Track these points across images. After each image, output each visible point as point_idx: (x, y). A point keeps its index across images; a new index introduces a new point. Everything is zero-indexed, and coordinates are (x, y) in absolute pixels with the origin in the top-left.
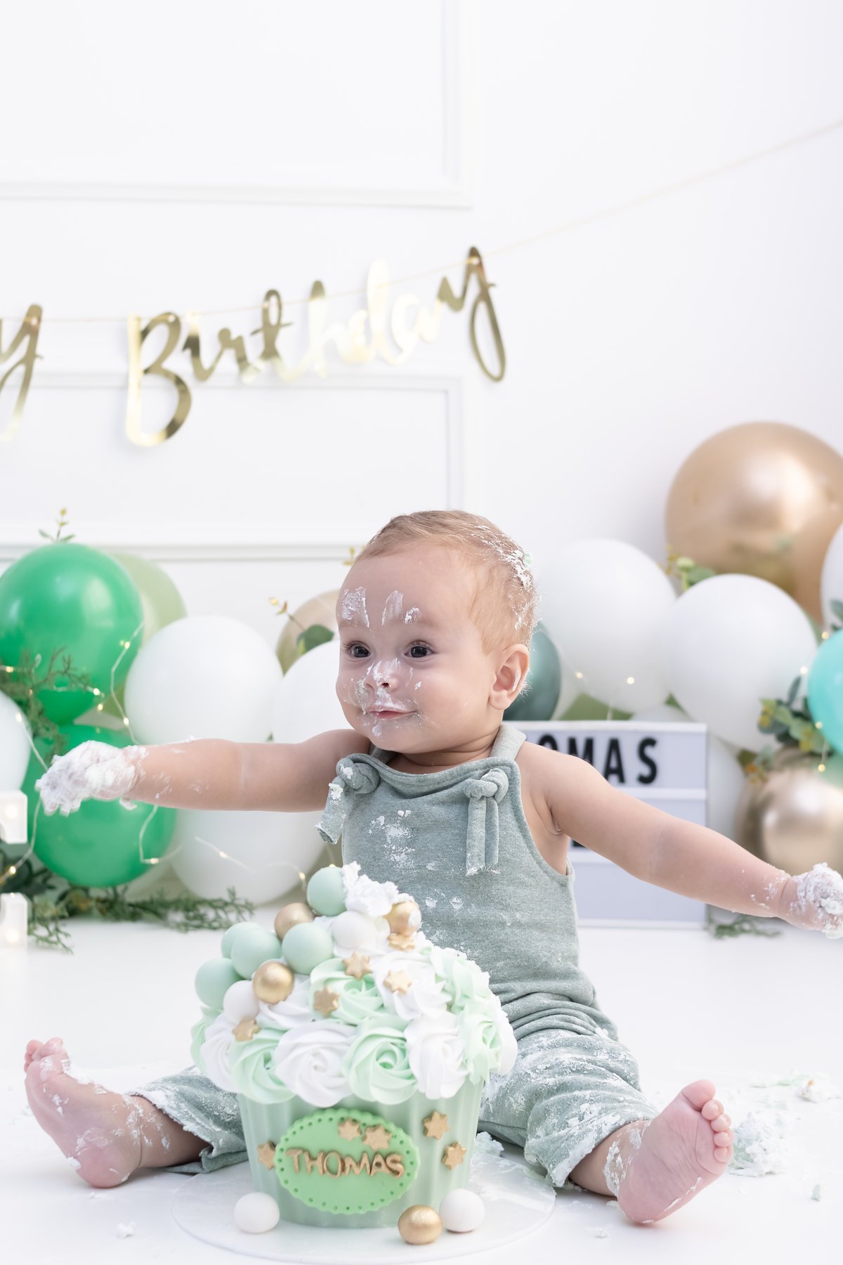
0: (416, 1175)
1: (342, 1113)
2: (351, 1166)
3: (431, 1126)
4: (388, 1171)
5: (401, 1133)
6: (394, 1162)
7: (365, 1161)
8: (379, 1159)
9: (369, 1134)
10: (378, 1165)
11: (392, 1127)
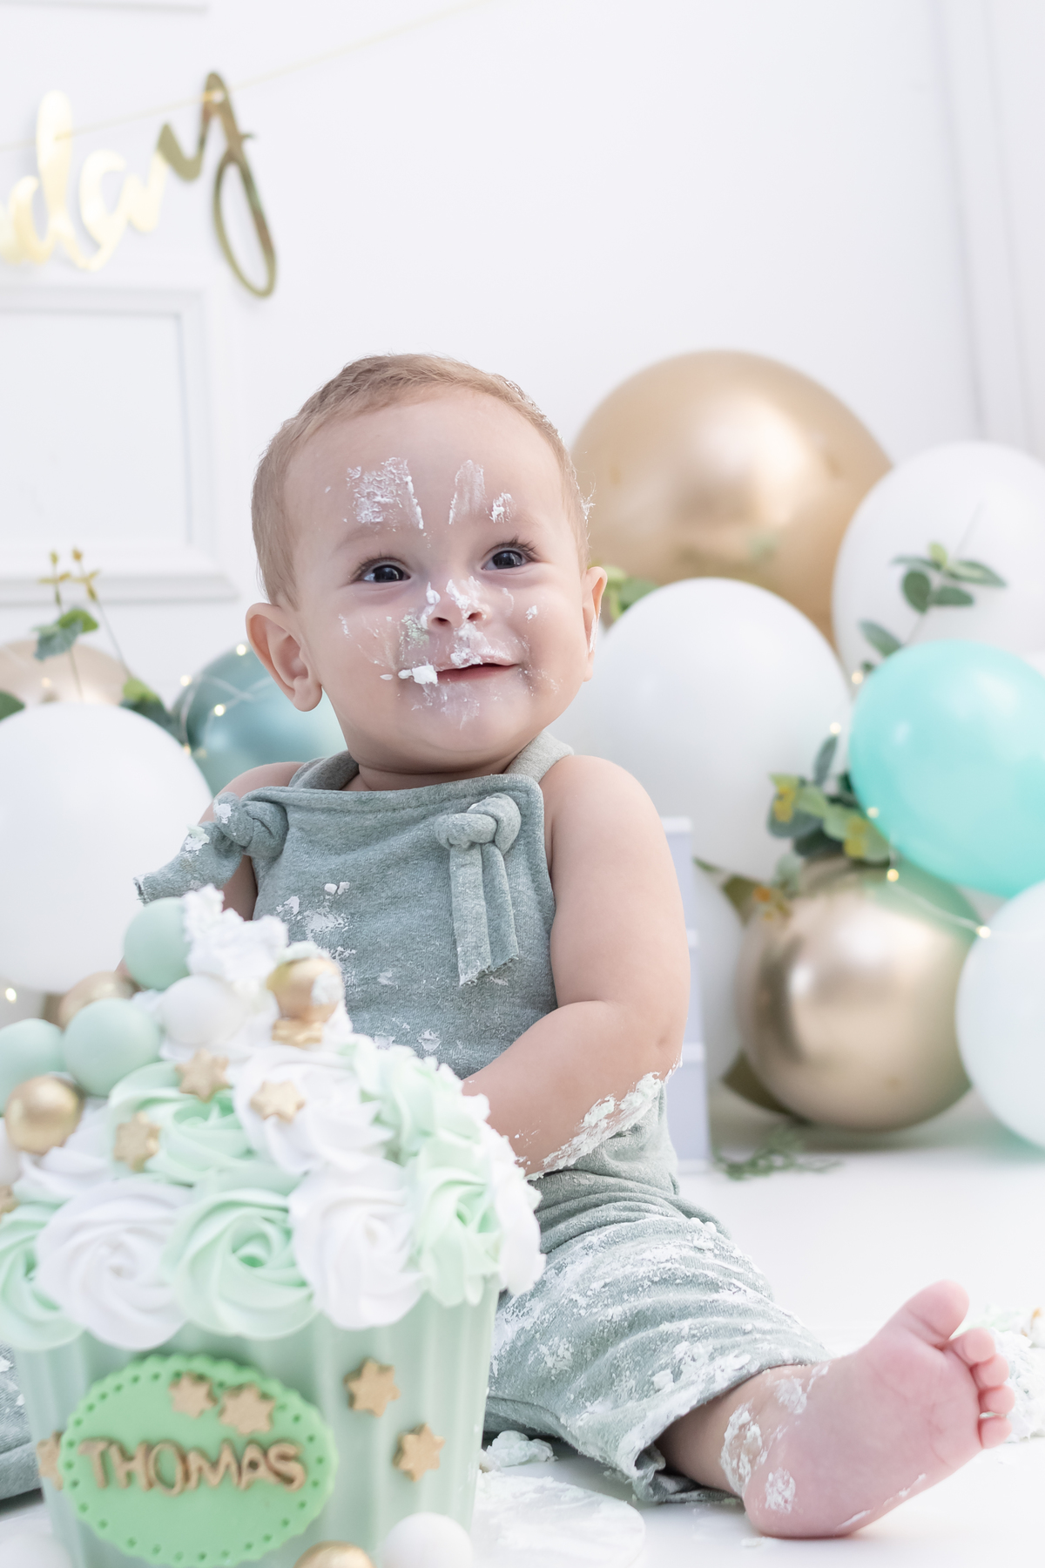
0: (330, 1486)
1: (175, 1364)
2: (200, 1470)
3: (361, 1388)
4: (272, 1479)
5: (294, 1401)
6: (284, 1458)
7: (227, 1458)
8: (252, 1453)
9: (230, 1404)
10: (253, 1465)
11: (274, 1388)
